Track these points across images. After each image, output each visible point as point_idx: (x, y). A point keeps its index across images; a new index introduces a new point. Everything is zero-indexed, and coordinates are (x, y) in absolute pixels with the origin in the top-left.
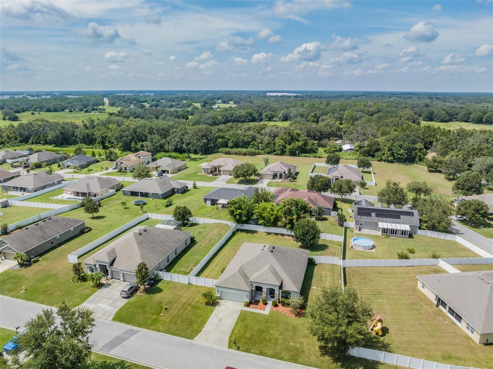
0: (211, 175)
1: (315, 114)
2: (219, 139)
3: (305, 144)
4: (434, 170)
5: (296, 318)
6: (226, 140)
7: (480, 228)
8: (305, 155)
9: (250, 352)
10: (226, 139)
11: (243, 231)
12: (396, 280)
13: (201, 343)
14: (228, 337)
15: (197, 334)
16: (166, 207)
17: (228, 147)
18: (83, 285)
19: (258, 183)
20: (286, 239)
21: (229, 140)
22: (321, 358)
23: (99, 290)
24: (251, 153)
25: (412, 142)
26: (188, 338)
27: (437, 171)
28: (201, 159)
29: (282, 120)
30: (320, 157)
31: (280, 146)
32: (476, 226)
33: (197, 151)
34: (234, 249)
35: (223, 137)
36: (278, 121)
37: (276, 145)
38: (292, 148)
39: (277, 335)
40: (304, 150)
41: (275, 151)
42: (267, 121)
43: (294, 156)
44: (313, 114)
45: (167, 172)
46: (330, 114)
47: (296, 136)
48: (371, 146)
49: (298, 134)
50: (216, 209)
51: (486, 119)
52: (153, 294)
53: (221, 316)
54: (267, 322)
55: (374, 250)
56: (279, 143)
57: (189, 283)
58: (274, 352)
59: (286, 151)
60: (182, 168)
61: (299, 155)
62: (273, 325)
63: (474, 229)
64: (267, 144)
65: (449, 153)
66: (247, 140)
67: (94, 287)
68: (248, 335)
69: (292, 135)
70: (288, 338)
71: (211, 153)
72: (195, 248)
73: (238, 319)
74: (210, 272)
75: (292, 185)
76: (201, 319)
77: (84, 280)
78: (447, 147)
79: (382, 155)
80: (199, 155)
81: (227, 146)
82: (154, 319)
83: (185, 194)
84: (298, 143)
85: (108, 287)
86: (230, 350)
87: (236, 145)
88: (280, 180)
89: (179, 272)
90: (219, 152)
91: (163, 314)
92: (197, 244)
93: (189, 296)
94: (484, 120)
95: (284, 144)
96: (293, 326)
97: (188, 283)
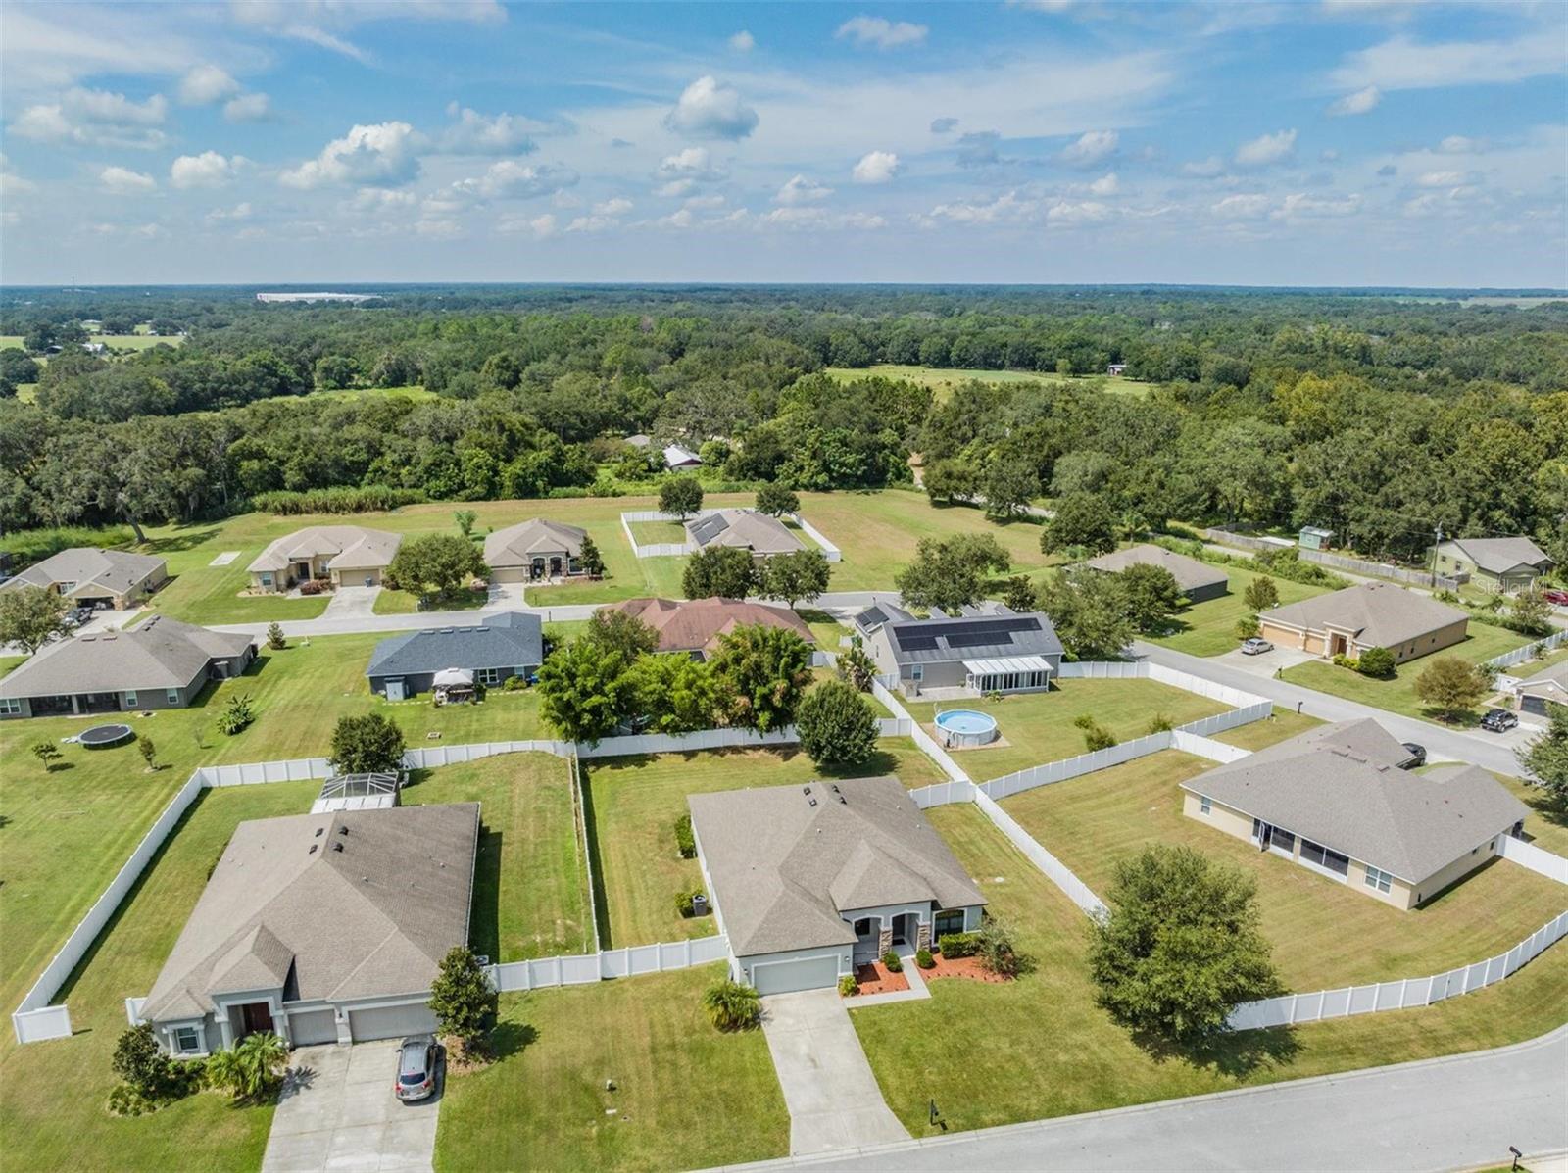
0: (295, 594)
1: (504, 359)
2: (245, 463)
3: (559, 457)
4: (945, 499)
5: (1009, 983)
6: (273, 463)
7: (1167, 636)
8: (566, 490)
9: (983, 1125)
10: (271, 459)
11: (599, 762)
12: (1123, 807)
13: (824, 1155)
14: (885, 1106)
15: (787, 1131)
16: (232, 733)
17: (286, 489)
18: (187, 1112)
19: (490, 599)
20: (755, 762)
21: (281, 462)
22: (1161, 1068)
23: (278, 1107)
24: (383, 502)
25: (869, 428)
26: (771, 1156)
27: (953, 503)
28: (197, 540)
29: (385, 382)
30: (615, 494)
31: (480, 468)
32: (1153, 631)
33: (160, 512)
34: (636, 827)
35: (259, 454)
36: (370, 388)
37: (463, 467)
38: (522, 473)
39: (1006, 1049)
40: (558, 478)
41: (462, 486)
42: (335, 388)
43: (533, 498)
44: (495, 359)
45: (103, 605)
46: (553, 356)
47: (523, 434)
48: (757, 446)
49: (525, 425)
50: (431, 706)
51: (959, 356)
52: (511, 1052)
53: (803, 1049)
54: (948, 1020)
55: (1002, 742)
56: (475, 460)
57: (603, 979)
58: (1042, 1097)
59: (502, 486)
60: (156, 581)
61: (547, 493)
62: (974, 1023)
63: (1157, 640)
64: (432, 464)
65: (957, 450)
66: (355, 458)
67: (240, 1104)
68: (932, 1077)
69: (510, 431)
70: (1041, 1045)
71: (224, 516)
72: (508, 855)
73: (863, 1041)
74: (634, 921)
75: (607, 591)
76: (752, 1079)
77: (177, 1091)
78: (949, 434)
79: (796, 472)
80: (171, 527)
81: (278, 484)
82: (600, 1136)
83: (261, 674)
84: (535, 454)
85: (308, 1087)
86: (924, 1140)
87: (315, 478)
88: (557, 581)
89: (531, 952)
90: (252, 509)
91: (615, 1111)
92: (504, 839)
93: (644, 1020)
94: (953, 356)
95: (490, 461)
96: (1025, 1009)
97: (599, 980)
